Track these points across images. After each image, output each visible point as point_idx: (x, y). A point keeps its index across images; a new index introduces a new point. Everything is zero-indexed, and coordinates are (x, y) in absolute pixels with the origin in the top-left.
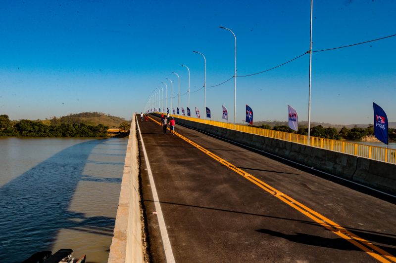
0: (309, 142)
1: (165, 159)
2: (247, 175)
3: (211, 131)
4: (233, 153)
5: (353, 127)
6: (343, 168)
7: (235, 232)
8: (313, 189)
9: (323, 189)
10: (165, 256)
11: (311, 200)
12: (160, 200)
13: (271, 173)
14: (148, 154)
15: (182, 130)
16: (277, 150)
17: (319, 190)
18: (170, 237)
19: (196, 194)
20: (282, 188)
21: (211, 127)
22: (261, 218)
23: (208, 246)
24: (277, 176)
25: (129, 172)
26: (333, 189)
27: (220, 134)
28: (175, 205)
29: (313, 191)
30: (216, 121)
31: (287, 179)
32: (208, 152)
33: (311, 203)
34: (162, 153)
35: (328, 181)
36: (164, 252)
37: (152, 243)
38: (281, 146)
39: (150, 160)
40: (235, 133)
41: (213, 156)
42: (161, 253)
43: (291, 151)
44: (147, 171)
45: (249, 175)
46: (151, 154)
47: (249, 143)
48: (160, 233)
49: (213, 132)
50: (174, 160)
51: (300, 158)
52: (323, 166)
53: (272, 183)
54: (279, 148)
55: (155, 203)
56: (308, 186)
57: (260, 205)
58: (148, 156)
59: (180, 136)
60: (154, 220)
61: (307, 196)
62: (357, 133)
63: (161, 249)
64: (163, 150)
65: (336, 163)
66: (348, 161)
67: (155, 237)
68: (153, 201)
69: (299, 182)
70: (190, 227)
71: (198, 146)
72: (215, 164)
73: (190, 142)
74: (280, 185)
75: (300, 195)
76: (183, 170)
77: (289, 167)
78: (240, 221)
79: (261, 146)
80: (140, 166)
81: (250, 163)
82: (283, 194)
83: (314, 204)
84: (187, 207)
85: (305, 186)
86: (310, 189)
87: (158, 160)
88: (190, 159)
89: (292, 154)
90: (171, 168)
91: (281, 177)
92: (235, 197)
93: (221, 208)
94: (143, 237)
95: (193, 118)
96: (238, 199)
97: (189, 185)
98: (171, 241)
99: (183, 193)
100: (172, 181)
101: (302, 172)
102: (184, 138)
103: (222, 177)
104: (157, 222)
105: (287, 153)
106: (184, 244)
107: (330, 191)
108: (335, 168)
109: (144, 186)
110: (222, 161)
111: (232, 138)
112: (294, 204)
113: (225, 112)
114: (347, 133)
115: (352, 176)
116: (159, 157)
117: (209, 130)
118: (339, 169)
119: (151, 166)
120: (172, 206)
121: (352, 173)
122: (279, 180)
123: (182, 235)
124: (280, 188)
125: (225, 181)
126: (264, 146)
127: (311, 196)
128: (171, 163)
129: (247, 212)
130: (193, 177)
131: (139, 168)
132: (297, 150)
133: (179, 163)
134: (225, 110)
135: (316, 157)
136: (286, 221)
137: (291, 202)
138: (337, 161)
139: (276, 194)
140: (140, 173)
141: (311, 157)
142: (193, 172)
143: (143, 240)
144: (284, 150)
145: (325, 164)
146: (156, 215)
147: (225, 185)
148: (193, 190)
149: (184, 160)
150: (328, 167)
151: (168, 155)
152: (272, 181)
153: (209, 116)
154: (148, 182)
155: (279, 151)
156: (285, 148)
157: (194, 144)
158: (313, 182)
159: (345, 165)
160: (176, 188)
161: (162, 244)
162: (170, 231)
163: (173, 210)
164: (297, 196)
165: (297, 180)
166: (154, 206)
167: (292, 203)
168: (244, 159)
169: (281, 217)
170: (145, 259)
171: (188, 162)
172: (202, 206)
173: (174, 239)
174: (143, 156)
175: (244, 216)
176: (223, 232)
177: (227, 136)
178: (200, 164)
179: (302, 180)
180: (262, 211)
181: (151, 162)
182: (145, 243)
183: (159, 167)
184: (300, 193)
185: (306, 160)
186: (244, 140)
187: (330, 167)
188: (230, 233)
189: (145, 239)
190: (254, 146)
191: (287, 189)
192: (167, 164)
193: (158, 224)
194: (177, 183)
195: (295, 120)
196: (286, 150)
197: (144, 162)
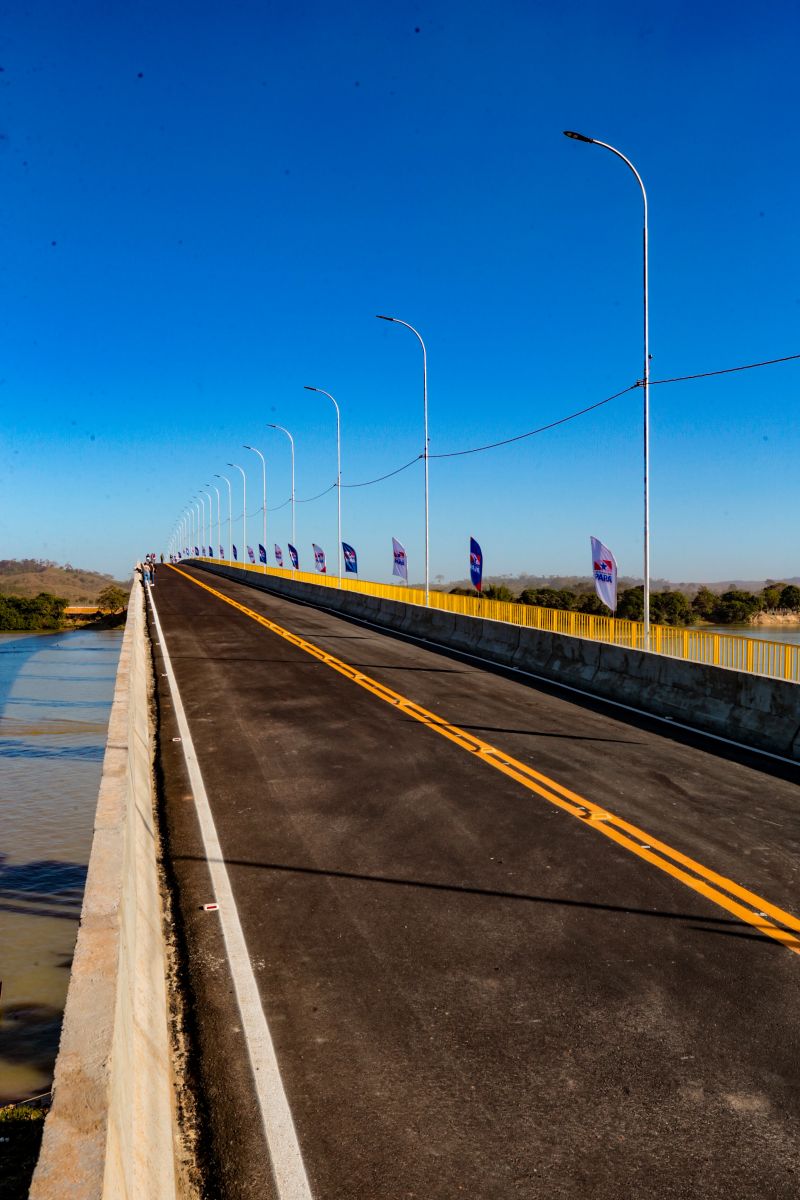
0: (649, 639)
1: (235, 702)
2: (486, 752)
3: (359, 610)
4: (432, 676)
5: (726, 590)
6: (762, 718)
7: (488, 975)
8: (691, 792)
9: (724, 793)
10: (255, 1102)
11: (698, 833)
12: (225, 853)
13: (555, 740)
14: (181, 686)
15: (276, 610)
16: (556, 665)
17: (713, 797)
18: (270, 1008)
19: (340, 826)
20: (601, 795)
21: (362, 599)
22: (561, 910)
23: (407, 1045)
24: (576, 749)
25: (123, 768)
26: (748, 789)
27: (386, 618)
28: (274, 872)
29: (692, 799)
30: (374, 582)
31: (605, 760)
32: (359, 678)
33: (692, 840)
34: (225, 683)
35: (725, 762)
36: (250, 1082)
37: (208, 1040)
38: (569, 654)
39: (187, 708)
40: (429, 615)
41: (376, 688)
42: (242, 1089)
43: (599, 669)
44: (179, 745)
45: (494, 751)
46: (191, 685)
47: (472, 644)
48: (233, 992)
49: (367, 613)
50: (260, 705)
51: (629, 688)
52: (698, 713)
53: (566, 775)
54: (564, 658)
55: (211, 865)
56: (676, 781)
57: (551, 860)
58: (183, 695)
59: (272, 626)
60: (208, 937)
61: (681, 818)
62: (738, 604)
63: (238, 1066)
64: (226, 672)
65: (738, 704)
66: (774, 698)
67: (215, 1012)
68: (204, 859)
69: (642, 770)
70: (334, 960)
71: (327, 658)
72: (387, 718)
73: (303, 645)
74: (590, 780)
75: (660, 816)
76: (295, 740)
77: (601, 717)
78: (495, 927)
79: (509, 654)
80: (158, 727)
81: (486, 709)
82: (609, 817)
83: (712, 850)
84: (315, 879)
85: (665, 781)
86: (683, 792)
87: (213, 708)
88: (308, 701)
89: (602, 676)
90: (255, 734)
91: (588, 755)
92: (462, 831)
93: (427, 875)
94: (173, 1009)
95: (307, 574)
96: (474, 838)
97: (315, 791)
98: (272, 1026)
99: (300, 822)
100: (261, 779)
101: (643, 735)
102: (286, 634)
103: (411, 760)
104: (219, 947)
105: (587, 674)
106: (320, 1040)
107: (745, 799)
108: (737, 720)
109: (171, 799)
110: (403, 704)
111: (421, 630)
112: (652, 850)
113: (399, 558)
114: (711, 604)
115: (791, 744)
116: (216, 695)
117: (354, 608)
118: (749, 722)
119: (193, 727)
120: (269, 876)
121: (791, 736)
122: (584, 764)
123: (310, 997)
124: (593, 792)
125: (426, 773)
126: (517, 655)
127: (694, 819)
128: (254, 714)
129: (511, 889)
130: (325, 765)
131: (157, 737)
132: (617, 664)
133: (277, 715)
134: (399, 550)
135: (675, 685)
136: (644, 919)
137: (641, 843)
138: (743, 697)
139: (588, 815)
140: (158, 751)
141: (661, 686)
142: (323, 745)
143: (174, 1024)
144: (579, 665)
145: (703, 708)
146: (215, 914)
147: (427, 790)
148: (328, 808)
149: (290, 703)
150: (713, 717)
151: (241, 690)
152: (564, 768)
153: (351, 567)
154: (184, 786)
155: (562, 667)
156: (581, 659)
157: (316, 652)
158: (686, 769)
159: (767, 709)
160: (276, 806)
161: (240, 1041)
162: (268, 982)
163: (270, 892)
164: (652, 822)
165: (635, 761)
166: (208, 878)
167: (645, 847)
168: (467, 696)
169: (624, 904)
170: (181, 1117)
171: (303, 710)
172: (362, 872)
173: (282, 1018)
174: (167, 694)
175: (506, 905)
176: (449, 977)
177: (406, 623)
178: (340, 718)
179: (649, 760)
180: (558, 882)
181: (191, 715)
182: (181, 1037)
183: (218, 731)
184: (659, 807)
185: (645, 694)
186: (459, 637)
187: (720, 714)
188: (472, 980)
189: (179, 1017)
190: (490, 655)
191: (616, 794)
192: (239, 720)
193: (224, 955)
194: (279, 787)
195: (609, 580)
196: (585, 664)
197: (171, 713)
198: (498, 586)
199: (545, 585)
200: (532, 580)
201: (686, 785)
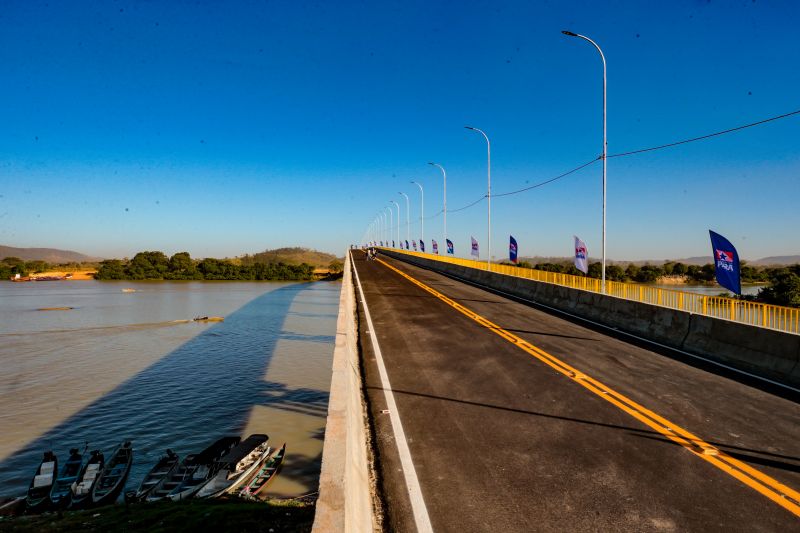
0: (604, 288)
1: (395, 315)
2: (520, 342)
3: (454, 272)
4: (490, 304)
5: (644, 265)
6: (666, 329)
7: (524, 452)
8: (629, 366)
9: (646, 367)
11: (633, 387)
12: (392, 386)
13: (556, 338)
14: (369, 307)
15: (413, 272)
16: (555, 301)
17: (641, 369)
19: (447, 376)
20: (580, 365)
21: (455, 267)
22: (561, 422)
24: (566, 342)
25: (344, 345)
26: (661, 366)
27: (468, 277)
29: (630, 369)
30: (463, 258)
31: (583, 348)
32: (455, 305)
33: (630, 390)
34: (390, 306)
35: (647, 352)
36: (407, 496)
37: (386, 474)
38: (562, 296)
39: (372, 317)
40: (490, 275)
41: (463, 310)
42: (403, 497)
43: (578, 303)
44: (369, 335)
45: (524, 342)
46: (373, 307)
47: (511, 289)
48: (397, 452)
49: (459, 273)
50: (407, 317)
51: (594, 313)
52: (631, 326)
53: (563, 356)
54: (559, 297)
55: (385, 392)
56: (620, 360)
57: (555, 398)
58: (370, 311)
59: (412, 279)
60: (385, 425)
61: (623, 378)
62: (650, 272)
63: (401, 487)
64: (390, 301)
65: (653, 322)
66: (673, 319)
67: (389, 461)
68: (382, 389)
69: (602, 354)
70: (446, 440)
71: (439, 295)
72: (470, 324)
73: (427, 288)
74: (574, 358)
75: (612, 377)
76: (424, 334)
77: (580, 327)
78: (527, 429)
79: (531, 295)
80: (358, 325)
81: (520, 322)
82: (585, 377)
83: (641, 395)
85: (614, 360)
86: (624, 366)
87: (385, 317)
88: (431, 316)
89: (581, 306)
90: (405, 331)
91: (573, 346)
92: (509, 381)
93: (492, 402)
95: (429, 254)
96: (515, 384)
97: (435, 359)
98: (417, 471)
99: (428, 374)
100: (409, 352)
101: (601, 336)
102: (419, 283)
103: (482, 345)
104: (390, 430)
105: (572, 305)
106: (440, 478)
107: (658, 370)
108: (652, 330)
109: (365, 361)
110: (478, 318)
111: (486, 282)
112: (609, 394)
113: (475, 246)
114: (635, 272)
115: (683, 343)
116: (386, 312)
117: (452, 271)
118: (659, 331)
119: (375, 326)
120: (414, 399)
121: (682, 339)
122: (572, 350)
123: (436, 458)
124: (576, 364)
125: (489, 352)
127: (630, 379)
128: (404, 321)
129: (535, 411)
130: (439, 346)
131: (358, 330)
132: (588, 300)
133: (415, 322)
134: (475, 242)
135: (619, 312)
136: (605, 428)
137: (602, 391)
138: (656, 319)
139: (574, 376)
140: (359, 337)
141: (611, 311)
142: (438, 337)
143: (370, 466)
144: (567, 301)
145: (634, 324)
146: (388, 415)
147: (491, 360)
148: (441, 367)
149: (422, 316)
150: (640, 329)
151: (398, 310)
152: (561, 352)
153: (451, 251)
154: (371, 354)
155: (558, 302)
156: (569, 298)
157: (434, 292)
158: (626, 354)
159: (670, 325)
160: (416, 365)
161: (402, 477)
162: (414, 449)
163: (414, 407)
164: (607, 380)
165: (598, 350)
166: (384, 399)
167: (605, 392)
168: (508, 315)
169: (594, 421)
171: (428, 320)
172: (459, 398)
174: (363, 310)
175: (533, 418)
176: (504, 451)
177: (478, 279)
178: (446, 324)
179: (605, 349)
180: (559, 408)
181: (374, 321)
182: (373, 472)
183: (387, 329)
184: (612, 373)
185: (603, 316)
186: (505, 286)
187: (644, 327)
188: (516, 454)
189: (372, 462)
190: (521, 295)
191: (590, 366)
192: (397, 324)
193: (393, 434)
194: (417, 356)
195: (583, 257)
196: (570, 300)
197: (365, 319)
198: (523, 261)
199: (548, 262)
200: (541, 259)
201: (625, 362)
